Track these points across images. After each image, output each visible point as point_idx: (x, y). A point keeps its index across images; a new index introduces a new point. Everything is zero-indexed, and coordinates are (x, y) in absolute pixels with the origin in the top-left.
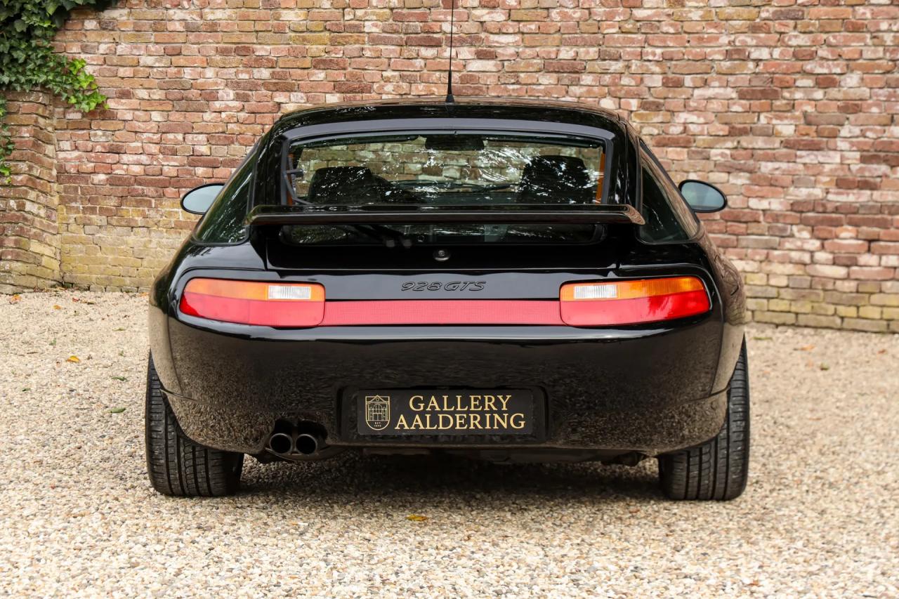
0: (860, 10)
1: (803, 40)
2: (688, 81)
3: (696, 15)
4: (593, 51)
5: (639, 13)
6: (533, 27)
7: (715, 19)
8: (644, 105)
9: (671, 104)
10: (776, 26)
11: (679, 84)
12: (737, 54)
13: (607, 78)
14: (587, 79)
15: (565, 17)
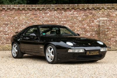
0: (39, 18)
1: (33, 21)
2: (21, 25)
3: (21, 19)
4: (9, 22)
5: (15, 18)
6: (2, 20)
7: (23, 19)
8: (16, 28)
9: (18, 28)
10: (30, 20)
11: (20, 26)
12: (26, 23)
13: (11, 25)
14: (9, 25)
15: (6, 19)
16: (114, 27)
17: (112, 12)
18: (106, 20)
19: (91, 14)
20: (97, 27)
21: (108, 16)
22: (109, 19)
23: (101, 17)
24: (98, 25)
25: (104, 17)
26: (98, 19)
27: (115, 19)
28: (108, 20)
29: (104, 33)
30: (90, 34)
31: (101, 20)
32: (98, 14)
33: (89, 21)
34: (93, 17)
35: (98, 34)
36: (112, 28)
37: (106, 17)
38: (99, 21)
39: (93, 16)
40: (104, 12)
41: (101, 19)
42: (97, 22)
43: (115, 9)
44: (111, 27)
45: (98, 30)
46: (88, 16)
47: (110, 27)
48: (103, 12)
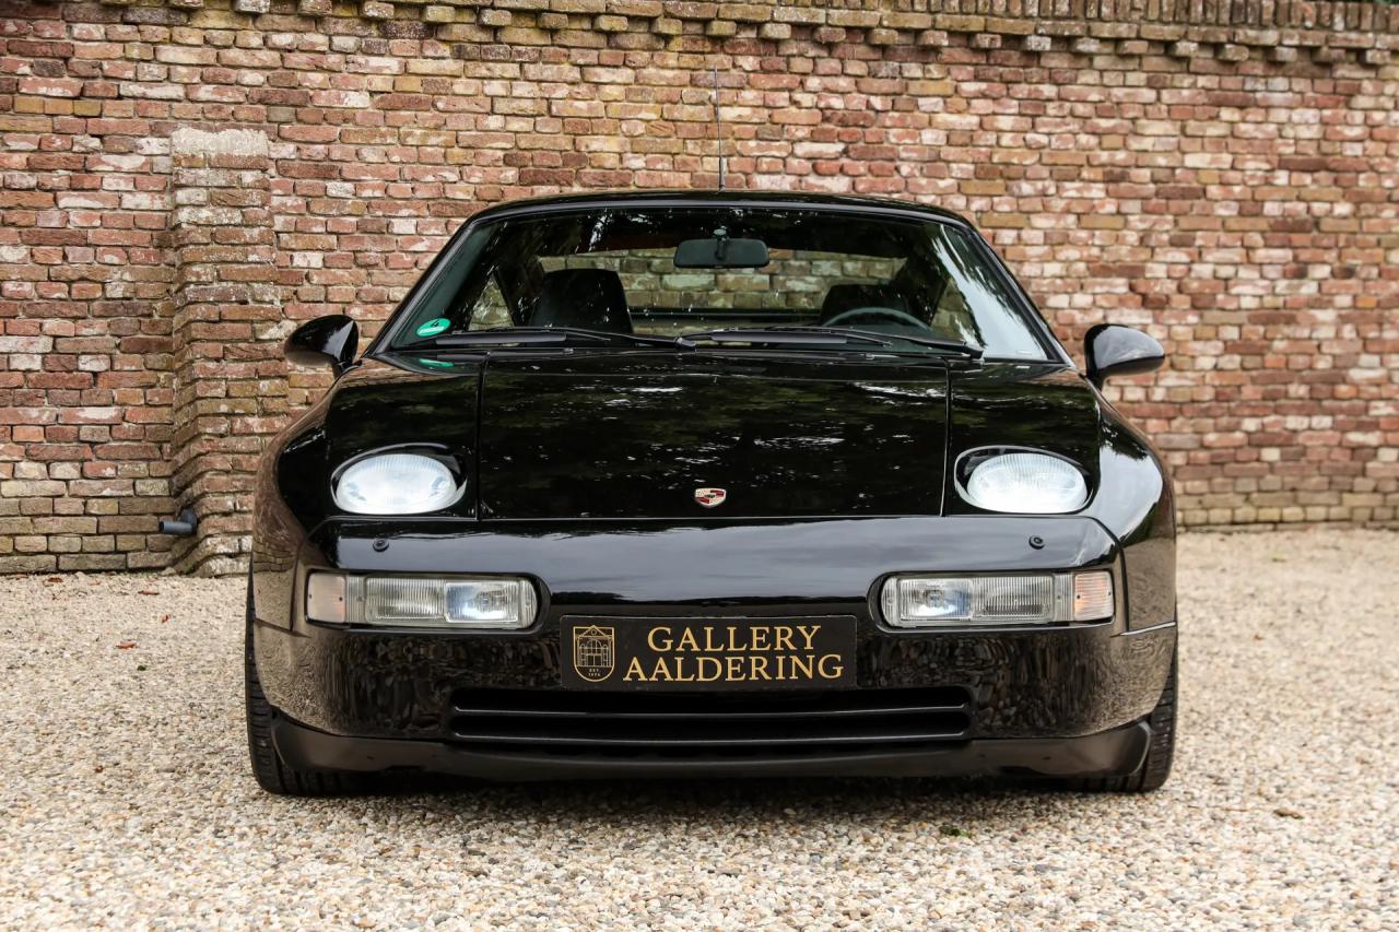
16: (356, 259)
17: (333, 59)
18: (258, 164)
19: (54, 73)
20: (139, 254)
21: (282, 113)
22: (287, 150)
23: (195, 123)
24: (156, 221)
25: (233, 122)
26: (153, 145)
27: (370, 155)
28: (283, 167)
29: (243, 330)
30: (44, 344)
31: (192, 162)
32: (156, 71)
33: (31, 168)
34: (84, 107)
35: (144, 348)
36: (326, 265)
37: (256, 125)
38: (163, 164)
39: (81, 95)
40: (233, 54)
41: (189, 139)
42: (138, 178)
43: (369, 21)
44: (316, 259)
45: (149, 291)
46: (15, 89)
47: (299, 260)
48: (210, 55)
